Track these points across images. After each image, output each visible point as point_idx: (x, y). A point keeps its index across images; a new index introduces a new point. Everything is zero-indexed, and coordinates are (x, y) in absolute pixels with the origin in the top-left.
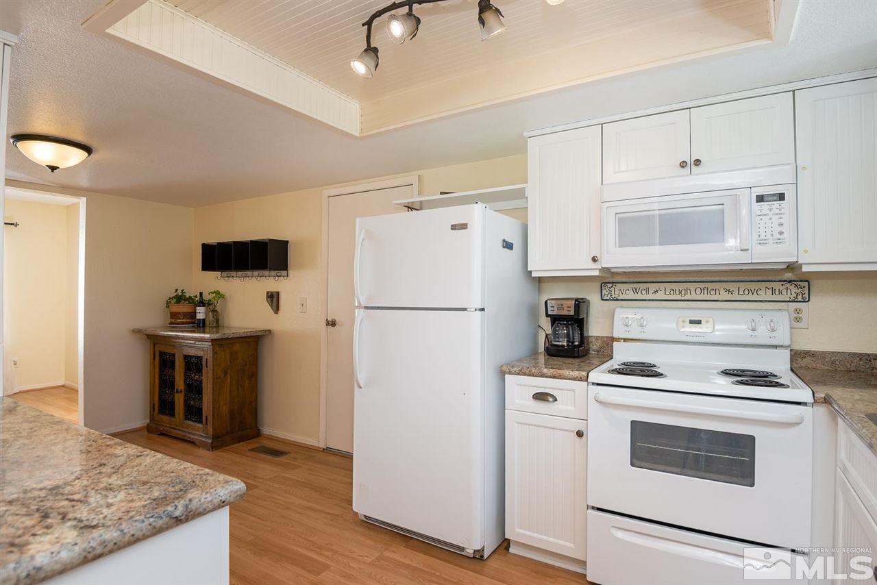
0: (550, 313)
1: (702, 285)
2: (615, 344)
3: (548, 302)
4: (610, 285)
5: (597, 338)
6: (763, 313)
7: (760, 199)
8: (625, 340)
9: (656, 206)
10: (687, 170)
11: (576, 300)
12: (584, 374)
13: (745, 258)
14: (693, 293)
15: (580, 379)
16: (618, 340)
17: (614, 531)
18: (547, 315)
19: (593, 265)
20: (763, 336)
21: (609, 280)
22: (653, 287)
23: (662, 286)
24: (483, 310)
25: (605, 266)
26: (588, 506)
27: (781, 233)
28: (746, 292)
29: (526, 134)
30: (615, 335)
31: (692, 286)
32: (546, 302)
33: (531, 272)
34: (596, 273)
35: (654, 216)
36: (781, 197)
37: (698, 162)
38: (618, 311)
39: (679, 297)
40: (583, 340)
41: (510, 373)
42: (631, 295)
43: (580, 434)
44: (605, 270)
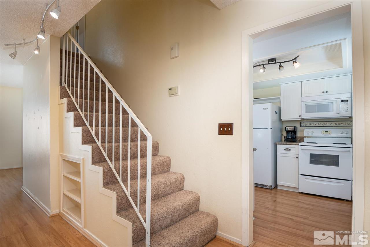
0: (287, 130)
1: (328, 122)
2: (304, 138)
3: (287, 127)
4: (303, 123)
5: (299, 137)
6: (344, 129)
7: (342, 101)
8: (307, 137)
9: (316, 103)
10: (324, 94)
11: (294, 127)
12: (298, 143)
13: (338, 116)
14: (326, 124)
15: (297, 145)
16: (305, 137)
17: (305, 179)
18: (286, 131)
19: (299, 118)
20: (344, 135)
21: (303, 122)
22: (315, 123)
23: (318, 123)
24: (272, 128)
25: (302, 118)
26: (299, 174)
27: (347, 109)
28: (340, 124)
29: (280, 84)
30: (305, 136)
31: (326, 123)
32: (286, 127)
33: (281, 119)
34: (300, 120)
35: (315, 105)
36: (347, 101)
37: (327, 92)
38: (305, 130)
39: (322, 126)
40: (295, 138)
41: (278, 144)
42: (309, 125)
43: (297, 158)
44: (303, 119)
